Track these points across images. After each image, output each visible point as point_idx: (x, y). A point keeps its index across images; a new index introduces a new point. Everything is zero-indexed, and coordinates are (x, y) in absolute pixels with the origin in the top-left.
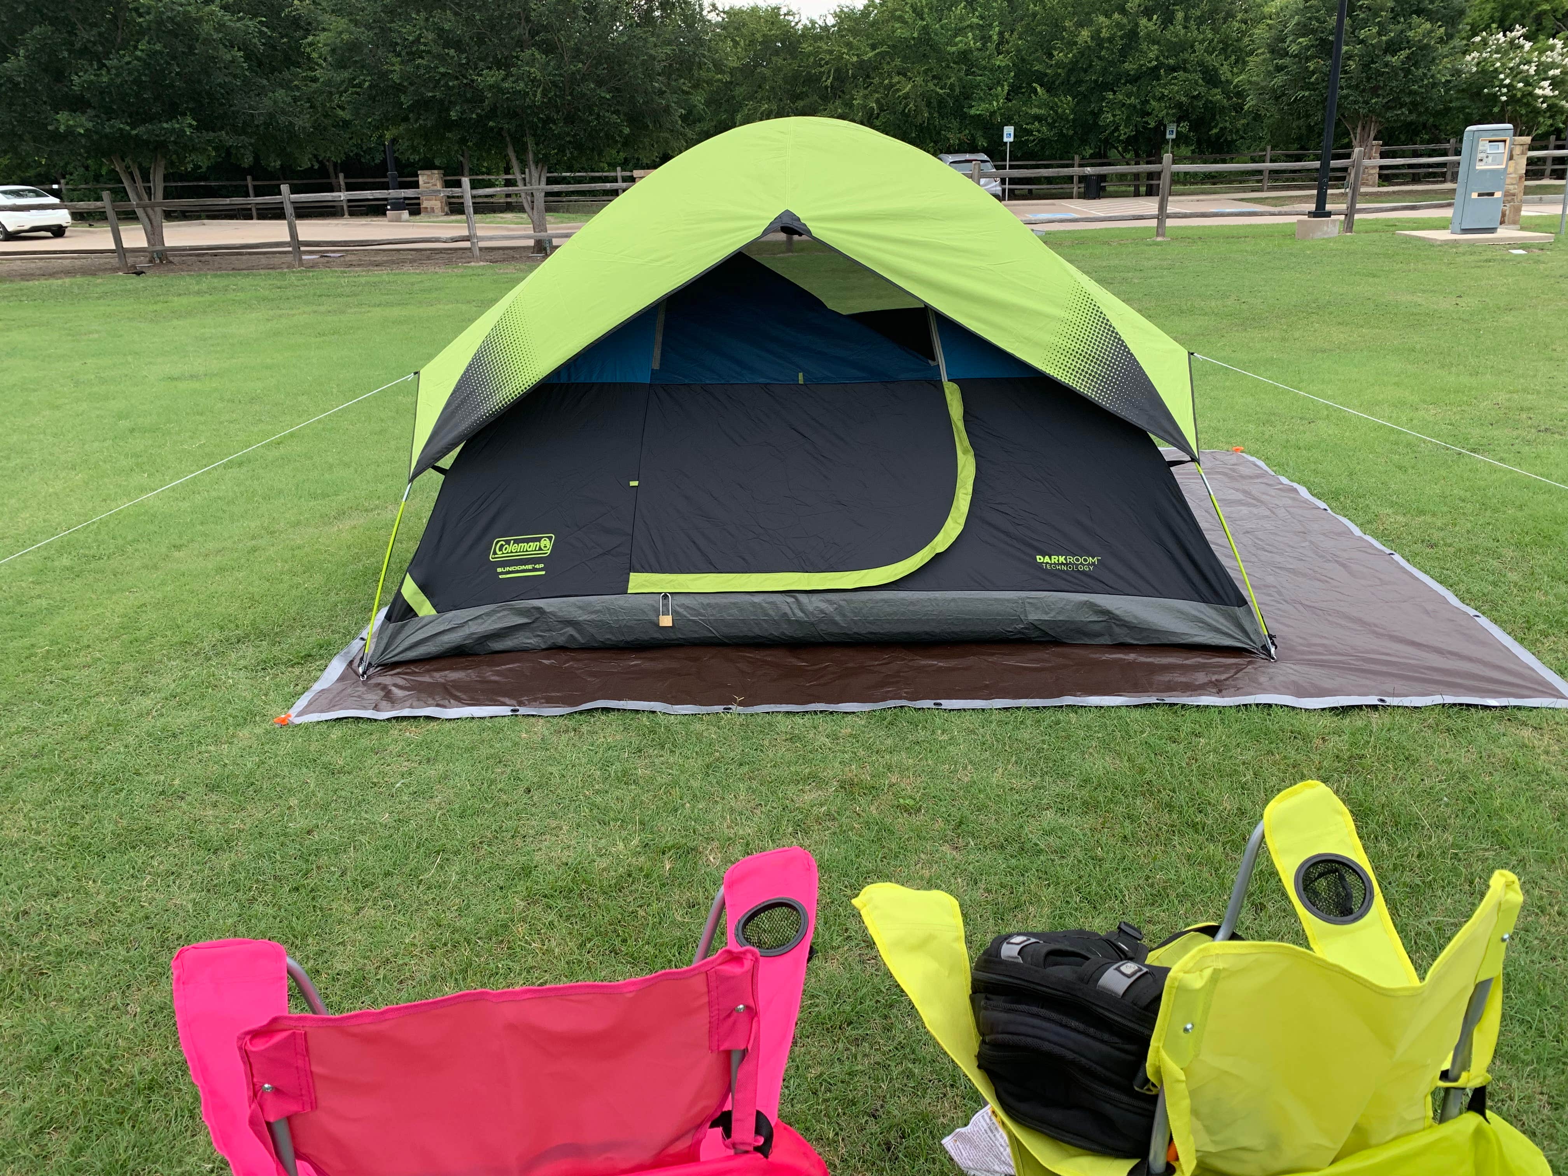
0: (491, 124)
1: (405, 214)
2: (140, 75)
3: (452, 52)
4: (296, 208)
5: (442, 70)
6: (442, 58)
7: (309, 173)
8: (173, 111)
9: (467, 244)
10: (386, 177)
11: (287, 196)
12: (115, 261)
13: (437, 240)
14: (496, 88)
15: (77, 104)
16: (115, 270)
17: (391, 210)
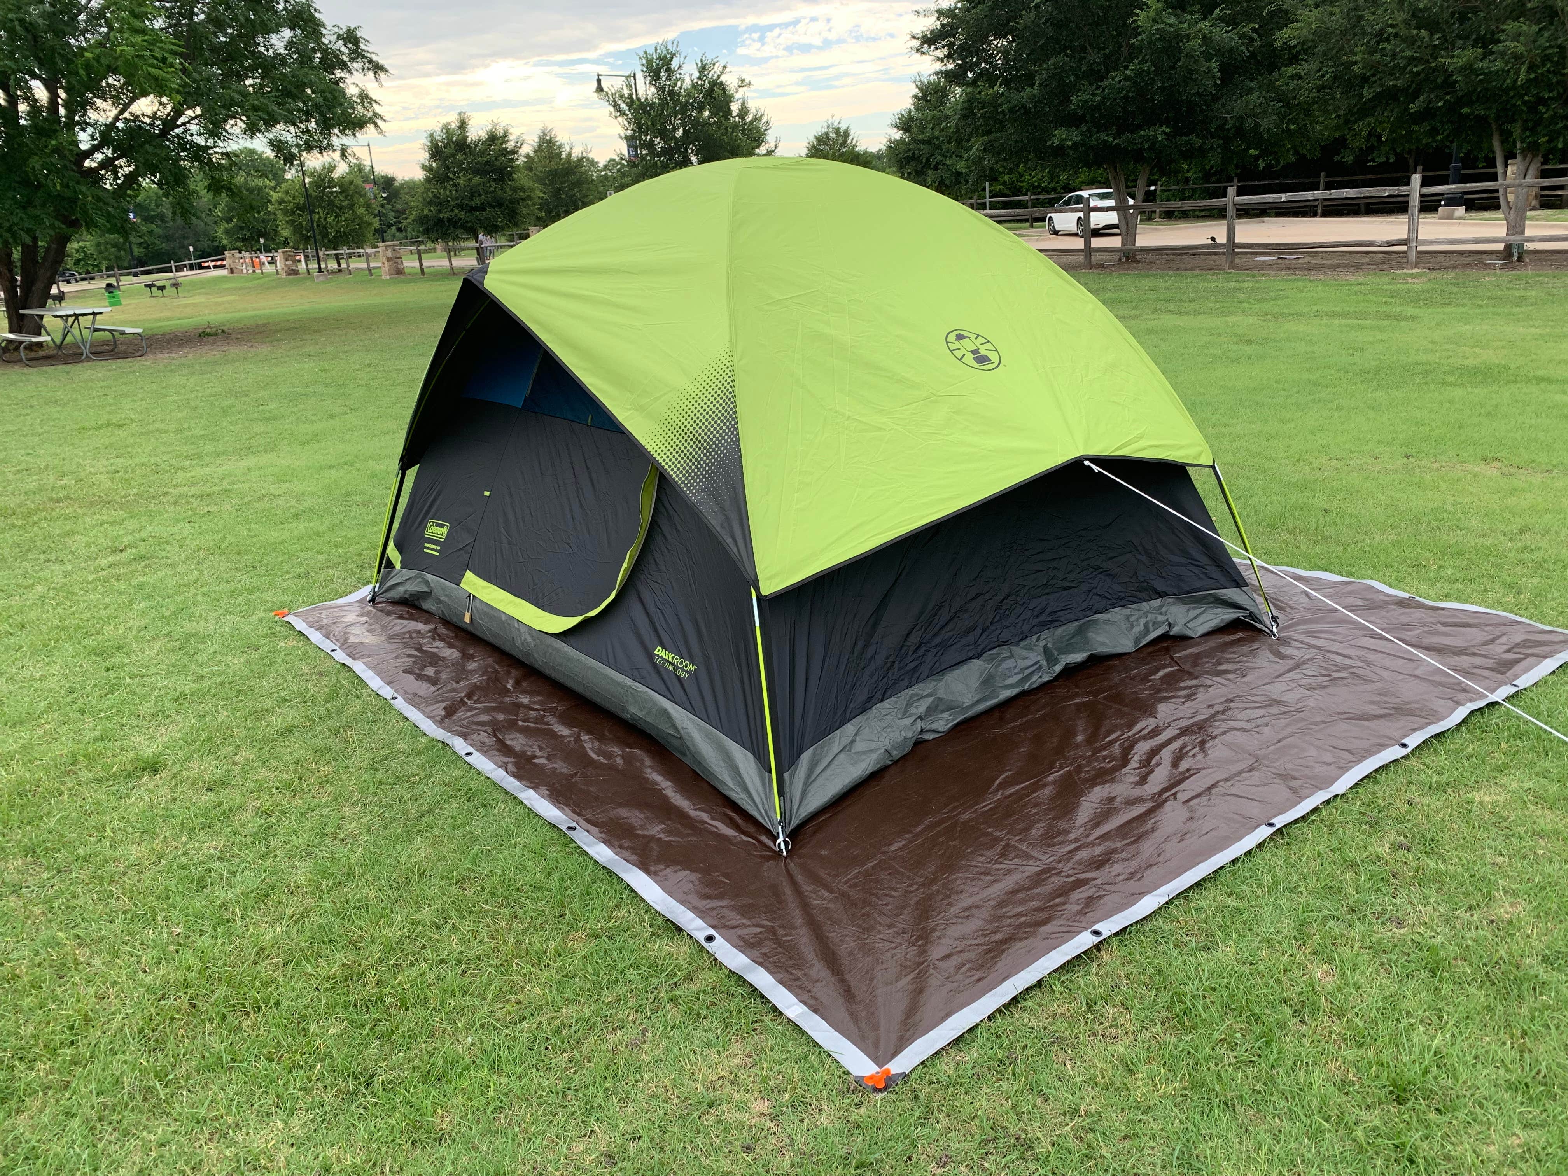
0: (1465, 110)
1: (1461, 210)
2: (1128, 92)
3: (1424, 33)
4: (1238, 210)
5: (1408, 53)
6: (1411, 42)
7: (1384, 167)
8: (1152, 120)
9: (1404, 248)
10: (1448, 169)
11: (1233, 198)
12: (1081, 258)
13: (1371, 244)
14: (1469, 69)
15: (1073, 121)
16: (1080, 267)
17: (1445, 206)
